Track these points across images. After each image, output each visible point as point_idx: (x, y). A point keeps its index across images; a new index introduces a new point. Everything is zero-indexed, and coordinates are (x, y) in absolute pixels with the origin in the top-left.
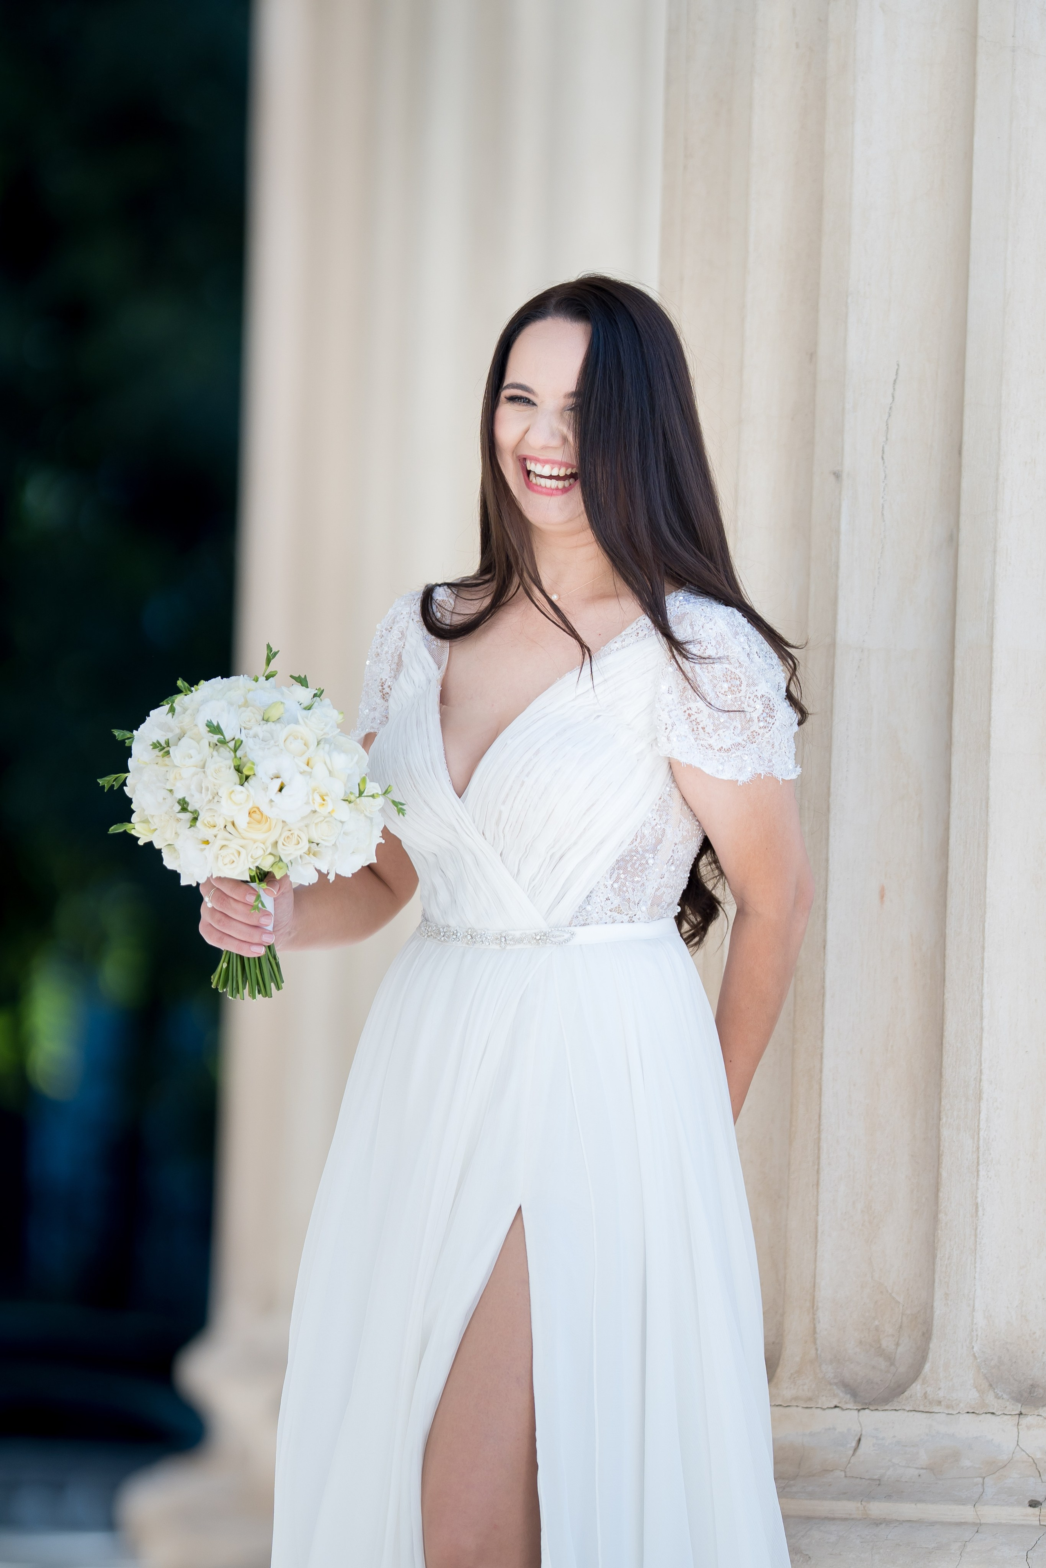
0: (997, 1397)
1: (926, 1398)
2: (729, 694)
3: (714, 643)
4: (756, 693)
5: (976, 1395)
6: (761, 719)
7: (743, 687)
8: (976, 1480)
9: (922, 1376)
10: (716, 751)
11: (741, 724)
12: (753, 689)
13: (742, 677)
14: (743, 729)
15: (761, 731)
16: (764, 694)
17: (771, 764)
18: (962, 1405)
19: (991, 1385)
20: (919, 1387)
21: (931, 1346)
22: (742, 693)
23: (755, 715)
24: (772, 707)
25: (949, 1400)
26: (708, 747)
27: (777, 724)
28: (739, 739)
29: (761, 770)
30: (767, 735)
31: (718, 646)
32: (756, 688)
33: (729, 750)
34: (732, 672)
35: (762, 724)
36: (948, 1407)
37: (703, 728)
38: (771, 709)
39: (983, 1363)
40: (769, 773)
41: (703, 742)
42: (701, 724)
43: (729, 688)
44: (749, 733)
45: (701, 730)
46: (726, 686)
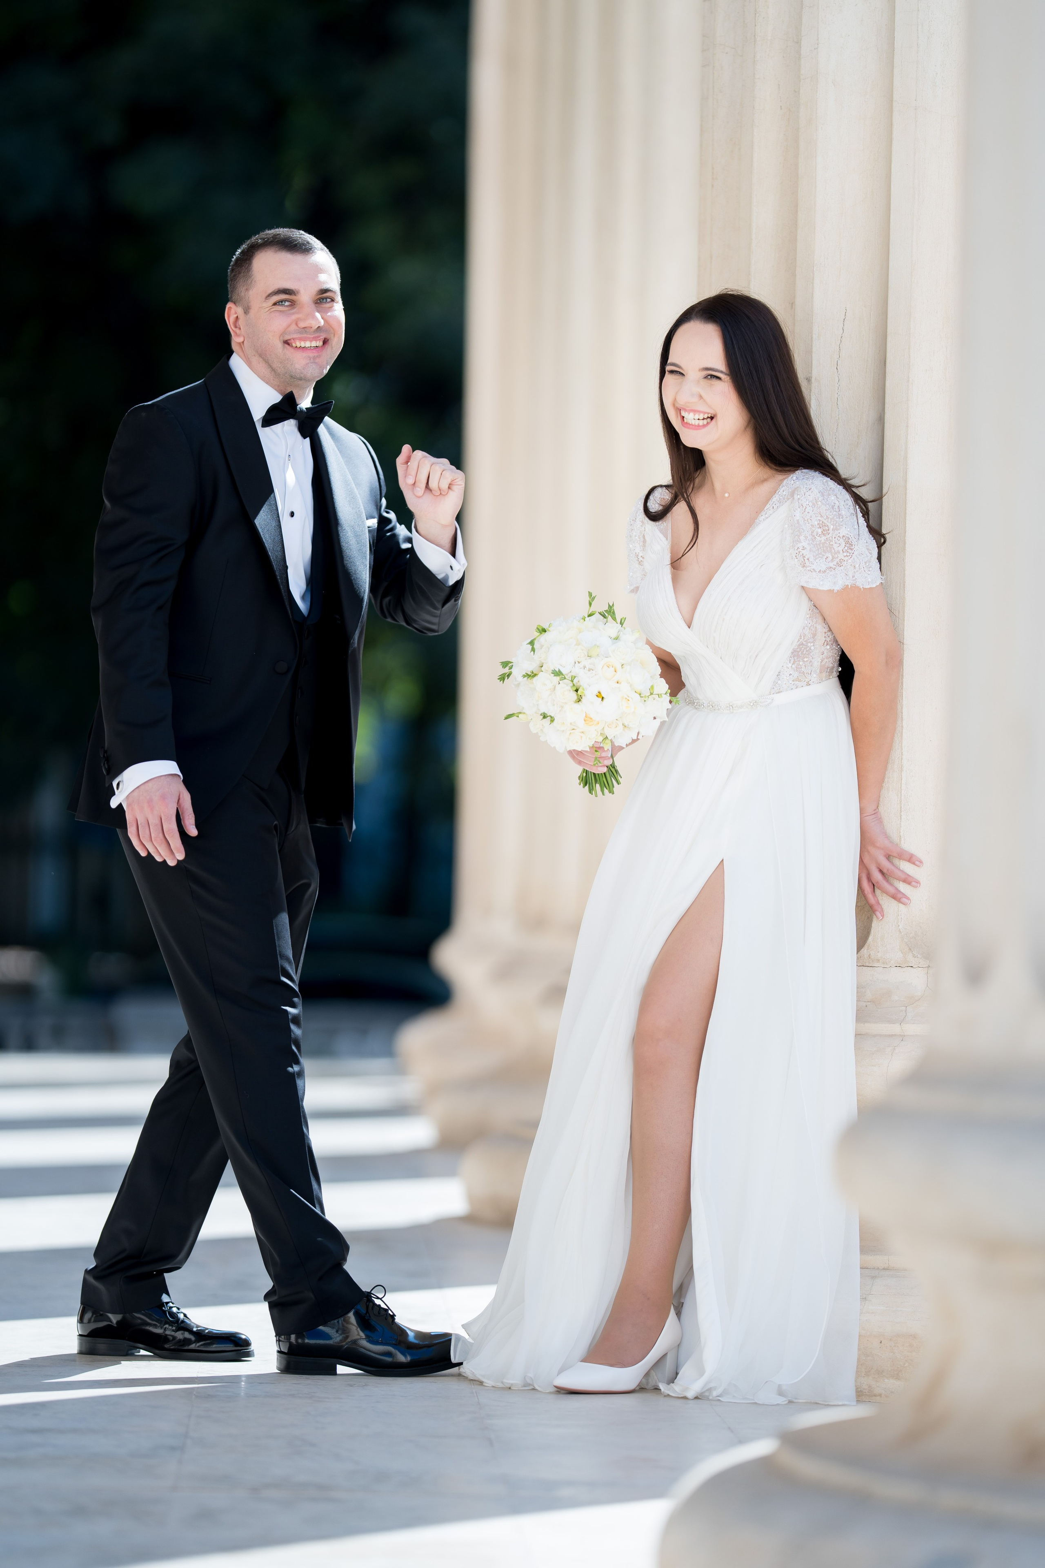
0: (914, 956)
1: (870, 958)
2: (822, 535)
3: (811, 504)
4: (839, 535)
5: (902, 955)
6: (844, 551)
7: (831, 531)
8: (901, 1008)
9: (867, 944)
10: (817, 572)
11: (832, 555)
12: (837, 532)
13: (829, 524)
14: (833, 558)
15: (846, 559)
16: (844, 535)
17: (854, 578)
18: (892, 962)
19: (910, 949)
20: (865, 951)
21: (873, 925)
22: (830, 535)
23: (840, 549)
24: (850, 543)
25: (884, 959)
26: (812, 570)
27: (856, 553)
28: (831, 565)
29: (849, 583)
30: (850, 561)
31: (813, 506)
32: (839, 531)
33: (825, 572)
34: (823, 522)
35: (845, 554)
36: (883, 963)
37: (808, 559)
38: (850, 544)
39: (905, 936)
40: (854, 584)
41: (808, 568)
42: (806, 556)
43: (822, 532)
44: (838, 560)
45: (806, 561)
46: (820, 531)
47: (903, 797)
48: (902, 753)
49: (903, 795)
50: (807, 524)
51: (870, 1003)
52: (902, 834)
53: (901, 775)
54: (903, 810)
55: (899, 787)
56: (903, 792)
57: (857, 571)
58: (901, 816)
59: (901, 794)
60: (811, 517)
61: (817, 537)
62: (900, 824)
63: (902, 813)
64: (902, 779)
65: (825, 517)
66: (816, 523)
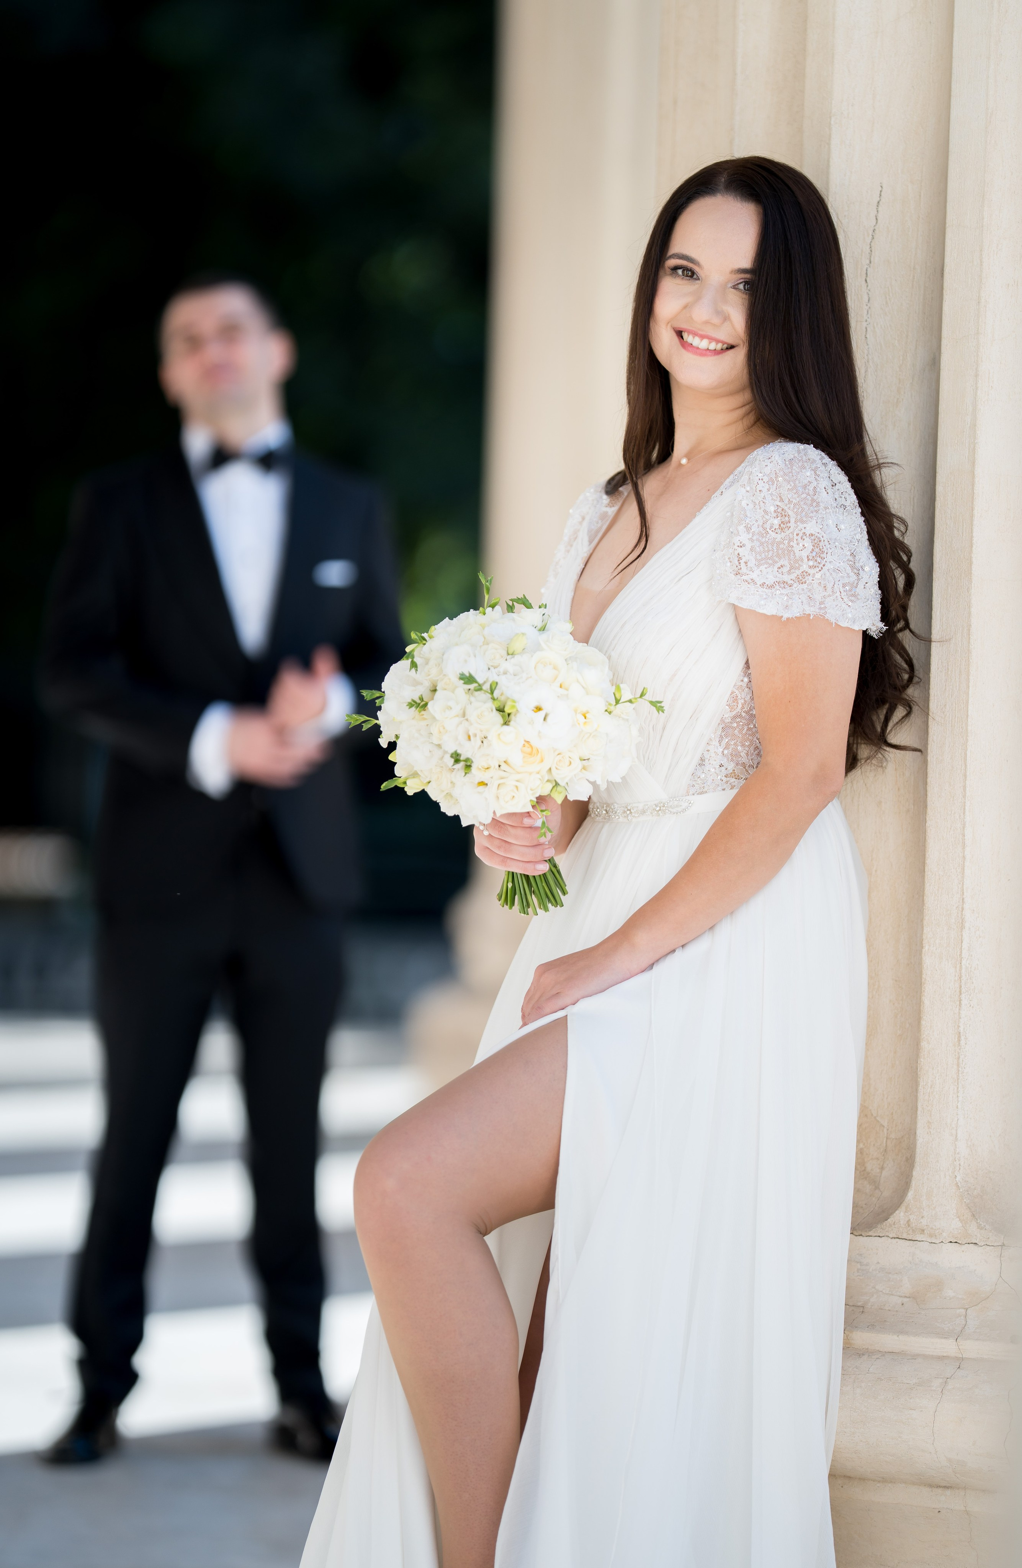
0: (981, 1227)
1: (909, 1226)
3: (766, 479)
4: (803, 531)
5: (960, 1225)
6: (810, 557)
7: (792, 524)
8: (958, 1311)
9: (905, 1204)
10: (758, 586)
11: (790, 564)
12: (801, 526)
13: (790, 513)
14: (792, 568)
15: (811, 571)
16: (814, 533)
18: (944, 1234)
19: (975, 1215)
20: (902, 1214)
21: (914, 1173)
22: (791, 530)
23: (804, 554)
24: (821, 548)
25: (932, 1228)
27: (828, 566)
28: (786, 578)
29: (811, 610)
30: (818, 576)
31: (770, 483)
32: (805, 525)
35: (811, 563)
36: (931, 1236)
37: (747, 563)
38: (820, 549)
39: (966, 1193)
40: (821, 615)
41: (743, 577)
42: (743, 558)
43: (780, 525)
44: (798, 572)
45: (743, 564)
46: (776, 522)
47: (963, 971)
48: (963, 899)
49: (964, 967)
50: (758, 510)
51: (908, 1299)
52: (961, 1029)
53: (962, 936)
54: (963, 990)
55: (958, 954)
56: (964, 962)
57: (829, 596)
58: (960, 1000)
59: (961, 966)
60: (764, 498)
61: (770, 532)
62: (959, 1013)
63: (963, 996)
64: (962, 942)
65: (786, 501)
66: (772, 509)
